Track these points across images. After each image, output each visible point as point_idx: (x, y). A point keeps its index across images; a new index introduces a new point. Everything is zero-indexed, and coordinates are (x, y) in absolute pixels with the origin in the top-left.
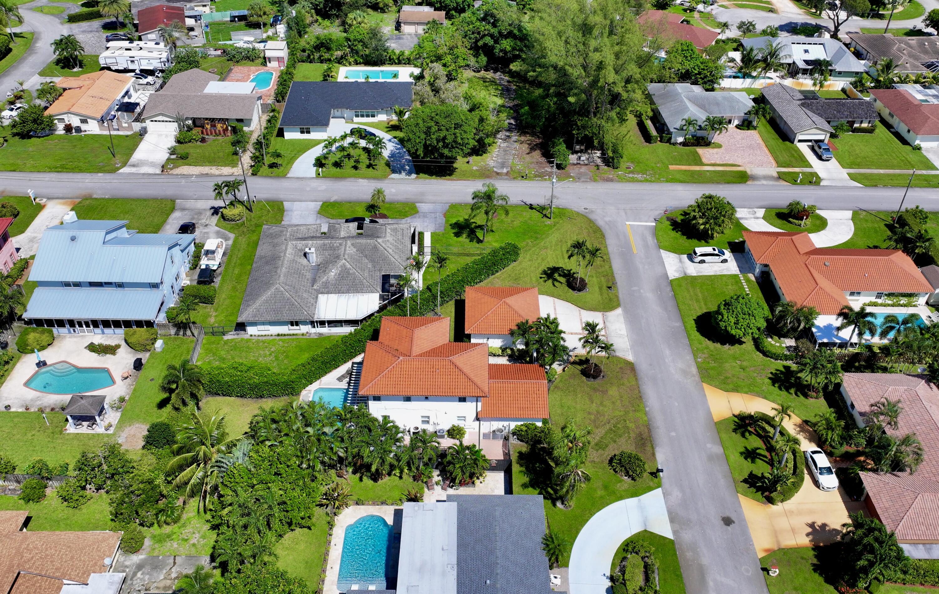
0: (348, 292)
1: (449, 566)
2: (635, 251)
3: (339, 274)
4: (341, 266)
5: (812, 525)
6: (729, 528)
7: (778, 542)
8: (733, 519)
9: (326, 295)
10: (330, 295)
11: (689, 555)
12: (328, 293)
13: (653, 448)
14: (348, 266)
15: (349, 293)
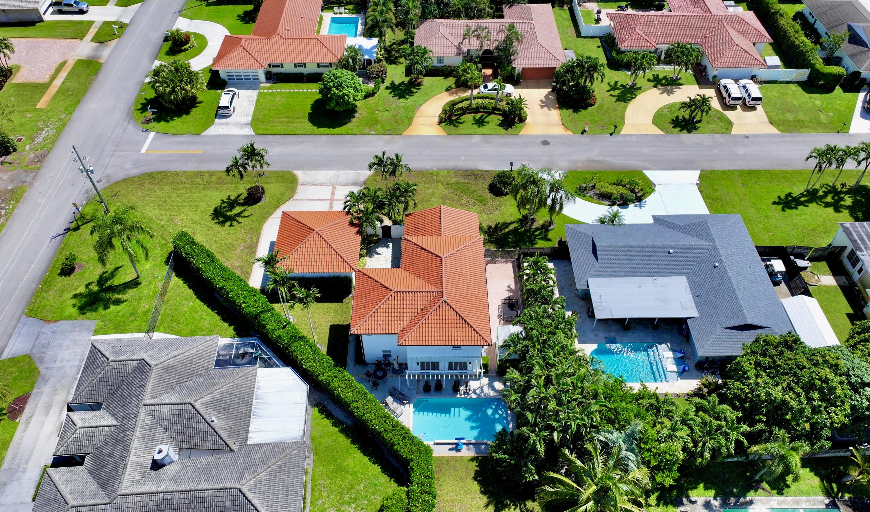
0: (249, 405)
1: (655, 282)
2: (202, 152)
3: (219, 412)
4: (206, 408)
5: (543, 106)
6: (552, 143)
8: (543, 140)
9: (250, 435)
10: (251, 429)
11: (579, 165)
12: (247, 432)
13: (479, 171)
14: (208, 398)
15: (251, 404)
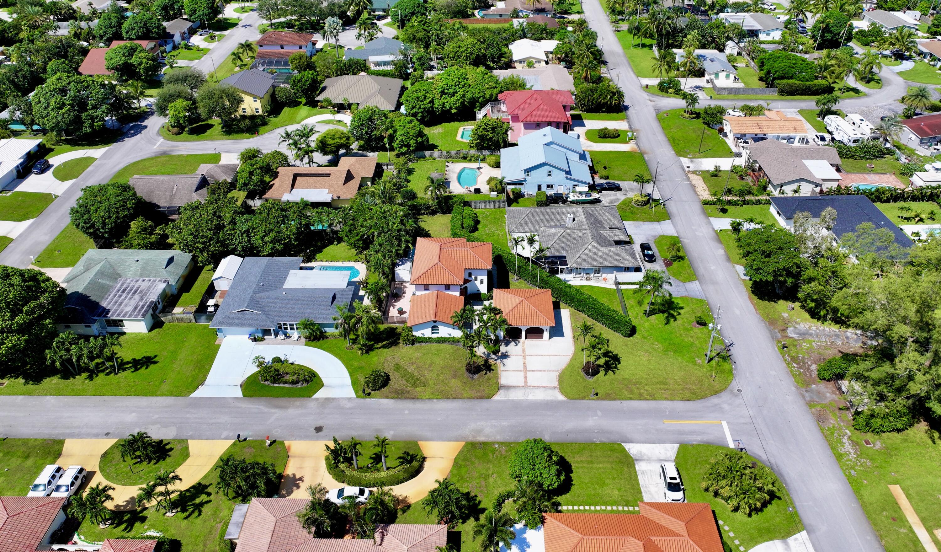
5: (301, 479)
6: (313, 429)
7: (294, 457)
8: (320, 433)
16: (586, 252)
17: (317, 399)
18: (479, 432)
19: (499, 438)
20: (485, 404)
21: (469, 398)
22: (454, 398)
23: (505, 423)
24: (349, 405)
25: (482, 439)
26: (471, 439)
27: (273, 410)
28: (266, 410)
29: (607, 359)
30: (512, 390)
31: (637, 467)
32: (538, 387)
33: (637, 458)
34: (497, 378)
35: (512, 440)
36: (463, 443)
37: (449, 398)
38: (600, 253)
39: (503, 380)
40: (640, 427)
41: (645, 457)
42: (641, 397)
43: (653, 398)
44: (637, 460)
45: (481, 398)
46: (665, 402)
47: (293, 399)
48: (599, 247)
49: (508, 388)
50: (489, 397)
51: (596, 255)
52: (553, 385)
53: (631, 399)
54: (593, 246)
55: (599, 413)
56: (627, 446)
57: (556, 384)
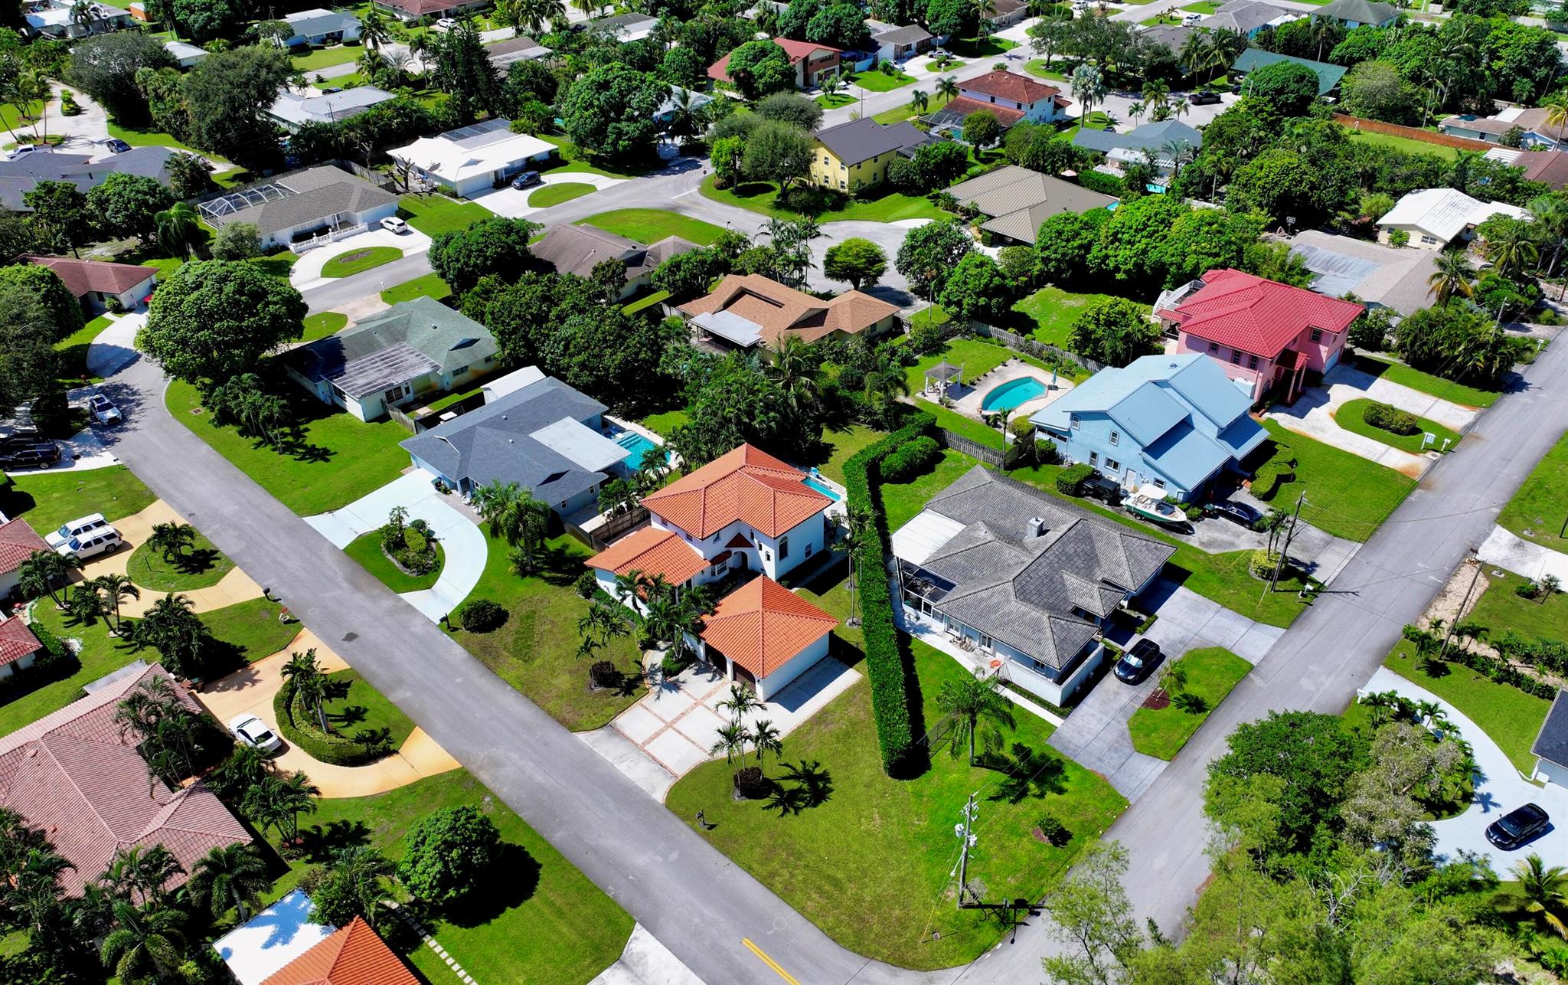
2: (746, 942)
5: (255, 682)
6: (345, 631)
7: (289, 652)
8: (345, 643)
16: (984, 594)
17: (401, 599)
18: (495, 764)
19: (504, 791)
20: (556, 735)
21: (549, 713)
22: (533, 701)
23: (539, 778)
24: (417, 628)
25: (484, 777)
26: (472, 768)
27: (344, 584)
28: (340, 579)
29: (805, 786)
30: (617, 740)
31: (605, 974)
32: (654, 759)
33: (627, 961)
34: (622, 710)
35: (513, 804)
36: (459, 766)
37: (527, 696)
38: (1006, 609)
39: (623, 721)
40: (697, 920)
41: (639, 970)
42: (767, 881)
43: (786, 894)
44: (623, 963)
45: (563, 722)
46: (794, 912)
47: (380, 584)
48: (1012, 598)
49: (617, 733)
50: (574, 728)
51: (996, 608)
52: (676, 771)
53: (749, 870)
54: (1005, 591)
55: (674, 856)
56: (639, 931)
57: (682, 771)
